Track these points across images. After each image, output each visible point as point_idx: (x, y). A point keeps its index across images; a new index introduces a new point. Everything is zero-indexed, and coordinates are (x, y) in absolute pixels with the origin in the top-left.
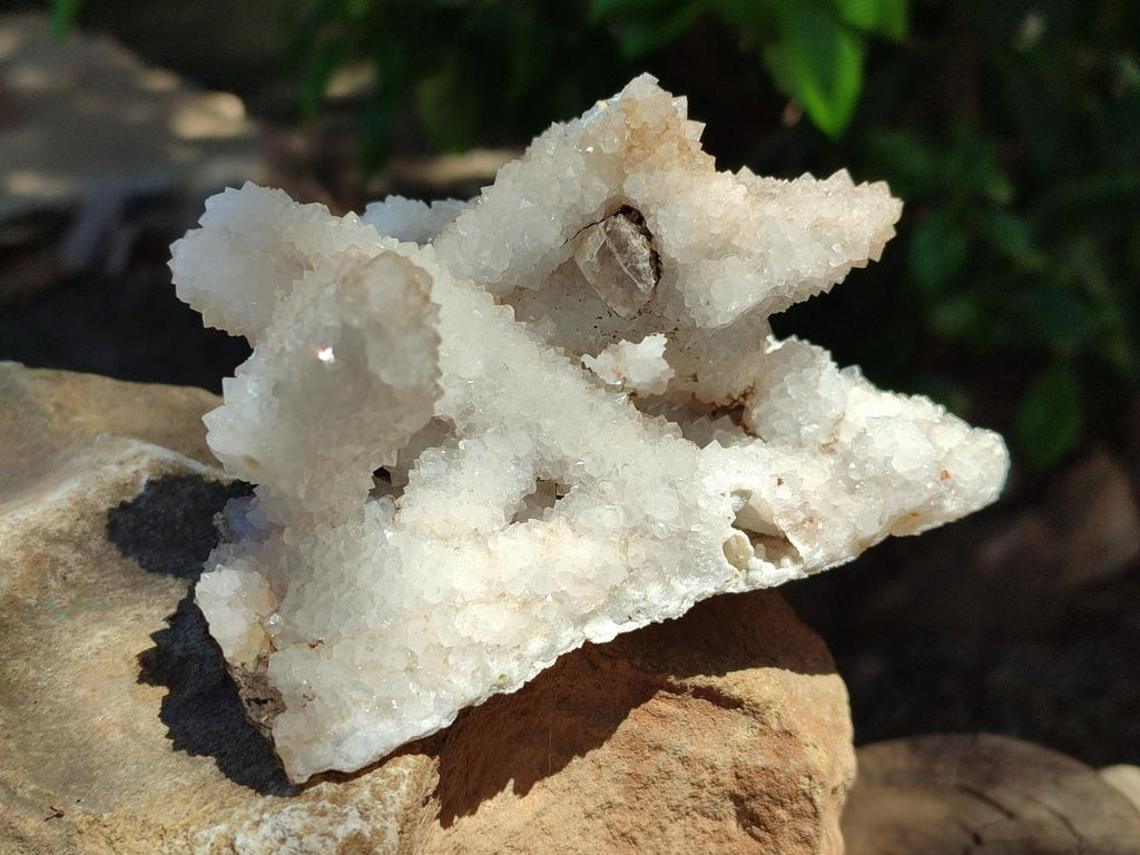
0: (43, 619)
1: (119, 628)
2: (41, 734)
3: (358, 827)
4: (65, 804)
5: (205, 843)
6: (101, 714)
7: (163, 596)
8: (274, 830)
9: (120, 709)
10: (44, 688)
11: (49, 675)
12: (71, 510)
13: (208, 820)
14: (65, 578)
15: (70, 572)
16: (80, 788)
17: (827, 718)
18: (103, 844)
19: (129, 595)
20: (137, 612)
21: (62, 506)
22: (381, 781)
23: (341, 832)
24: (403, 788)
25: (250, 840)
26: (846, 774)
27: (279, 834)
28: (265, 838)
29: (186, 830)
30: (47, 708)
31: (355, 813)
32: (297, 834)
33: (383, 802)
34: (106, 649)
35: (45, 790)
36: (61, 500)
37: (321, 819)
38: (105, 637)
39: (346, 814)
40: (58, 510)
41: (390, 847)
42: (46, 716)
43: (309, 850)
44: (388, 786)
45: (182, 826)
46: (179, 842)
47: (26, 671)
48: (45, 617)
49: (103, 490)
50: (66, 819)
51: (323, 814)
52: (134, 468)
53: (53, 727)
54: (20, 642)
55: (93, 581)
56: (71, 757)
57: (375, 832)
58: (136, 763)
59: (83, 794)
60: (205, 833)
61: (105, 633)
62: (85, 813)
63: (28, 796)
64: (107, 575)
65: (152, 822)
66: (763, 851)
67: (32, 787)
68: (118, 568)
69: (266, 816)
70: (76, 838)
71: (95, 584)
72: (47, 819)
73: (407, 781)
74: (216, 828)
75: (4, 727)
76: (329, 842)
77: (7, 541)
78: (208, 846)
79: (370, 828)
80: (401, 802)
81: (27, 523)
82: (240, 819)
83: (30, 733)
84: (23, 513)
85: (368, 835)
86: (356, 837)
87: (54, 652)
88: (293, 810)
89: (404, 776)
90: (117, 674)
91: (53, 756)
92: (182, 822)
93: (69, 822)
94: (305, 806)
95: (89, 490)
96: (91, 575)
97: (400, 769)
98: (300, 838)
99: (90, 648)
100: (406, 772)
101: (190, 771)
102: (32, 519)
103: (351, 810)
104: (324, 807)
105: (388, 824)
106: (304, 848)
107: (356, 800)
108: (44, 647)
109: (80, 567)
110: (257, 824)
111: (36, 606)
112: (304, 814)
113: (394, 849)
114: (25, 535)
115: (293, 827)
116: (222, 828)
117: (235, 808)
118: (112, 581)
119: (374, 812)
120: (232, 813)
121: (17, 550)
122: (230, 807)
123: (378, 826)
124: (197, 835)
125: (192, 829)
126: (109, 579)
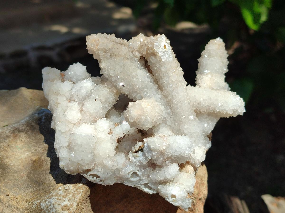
0: (15, 150)
1: (31, 152)
2: (9, 176)
3: (67, 203)
4: (10, 193)
5: (35, 204)
6: (23, 172)
7: (42, 146)
8: (49, 203)
9: (28, 171)
10: (12, 165)
11: (14, 162)
12: (25, 124)
13: (37, 199)
14: (21, 140)
15: (23, 139)
16: (14, 189)
17: (199, 181)
18: (15, 202)
19: (35, 145)
20: (36, 149)
21: (24, 123)
22: (75, 193)
23: (63, 204)
24: (80, 195)
25: (44, 204)
26: (204, 195)
27: (50, 203)
28: (47, 204)
29: (32, 201)
30: (12, 170)
31: (67, 200)
32: (53, 204)
33: (74, 198)
34: (27, 157)
35: (6, 189)
36: (24, 122)
37: (59, 201)
38: (27, 154)
39: (65, 200)
40: (23, 124)
41: (74, 208)
42: (11, 172)
43: (55, 208)
44: (77, 194)
45: (31, 200)
46: (30, 203)
47: (9, 161)
48: (16, 149)
49: (34, 120)
50: (9, 196)
51: (60, 200)
52: (41, 115)
53: (12, 175)
54: (9, 155)
55: (28, 141)
56: (14, 182)
57: (71, 205)
58: (28, 184)
59: (14, 191)
60: (35, 202)
61: (28, 153)
62: (13, 195)
63: (2, 190)
64: (31, 140)
65: (26, 198)
66: (182, 212)
67: (4, 188)
68: (34, 138)
69: (48, 199)
70: (10, 201)
71: (28, 142)
72: (5, 196)
73: (82, 193)
74: (38, 201)
75: (1, 174)
76: (60, 206)
77: (10, 131)
78: (36, 205)
79: (70, 204)
80: (79, 198)
81: (15, 127)
82: (43, 199)
83: (7, 176)
84: (15, 125)
85: (69, 205)
86: (66, 206)
87: (16, 157)
88: (54, 198)
89: (81, 192)
90: (29, 163)
91: (10, 181)
92: (31, 199)
93: (9, 197)
94: (57, 198)
95: (30, 120)
96: (28, 140)
97: (80, 190)
98: (54, 205)
99: (24, 157)
100: (82, 191)
101: (37, 187)
102: (16, 126)
103: (66, 199)
104: (61, 198)
105: (74, 203)
106: (54, 207)
107: (68, 197)
108: (14, 156)
109: (25, 138)
110: (46, 201)
111: (14, 146)
112: (56, 200)
113: (75, 209)
114: (14, 130)
115: (53, 202)
116: (39, 201)
117: (43, 197)
118: (32, 142)
119: (72, 200)
120: (42, 198)
121: (12, 133)
122: (42, 196)
123: (72, 203)
124: (34, 202)
125: (33, 201)
126: (31, 141)
